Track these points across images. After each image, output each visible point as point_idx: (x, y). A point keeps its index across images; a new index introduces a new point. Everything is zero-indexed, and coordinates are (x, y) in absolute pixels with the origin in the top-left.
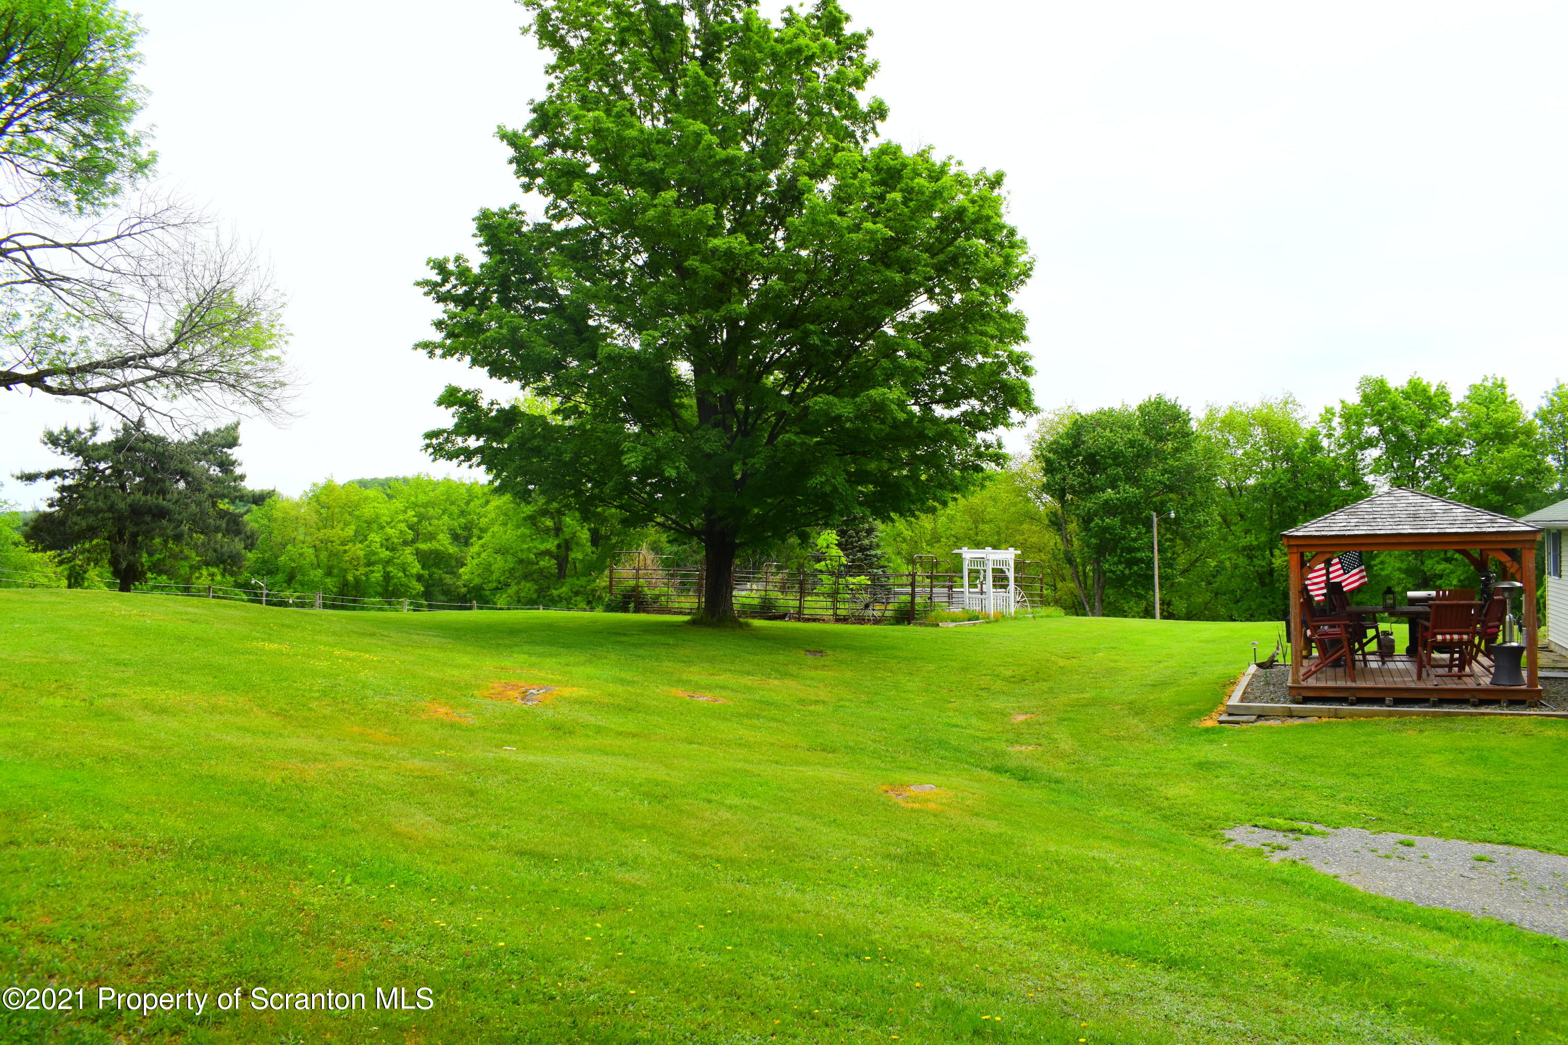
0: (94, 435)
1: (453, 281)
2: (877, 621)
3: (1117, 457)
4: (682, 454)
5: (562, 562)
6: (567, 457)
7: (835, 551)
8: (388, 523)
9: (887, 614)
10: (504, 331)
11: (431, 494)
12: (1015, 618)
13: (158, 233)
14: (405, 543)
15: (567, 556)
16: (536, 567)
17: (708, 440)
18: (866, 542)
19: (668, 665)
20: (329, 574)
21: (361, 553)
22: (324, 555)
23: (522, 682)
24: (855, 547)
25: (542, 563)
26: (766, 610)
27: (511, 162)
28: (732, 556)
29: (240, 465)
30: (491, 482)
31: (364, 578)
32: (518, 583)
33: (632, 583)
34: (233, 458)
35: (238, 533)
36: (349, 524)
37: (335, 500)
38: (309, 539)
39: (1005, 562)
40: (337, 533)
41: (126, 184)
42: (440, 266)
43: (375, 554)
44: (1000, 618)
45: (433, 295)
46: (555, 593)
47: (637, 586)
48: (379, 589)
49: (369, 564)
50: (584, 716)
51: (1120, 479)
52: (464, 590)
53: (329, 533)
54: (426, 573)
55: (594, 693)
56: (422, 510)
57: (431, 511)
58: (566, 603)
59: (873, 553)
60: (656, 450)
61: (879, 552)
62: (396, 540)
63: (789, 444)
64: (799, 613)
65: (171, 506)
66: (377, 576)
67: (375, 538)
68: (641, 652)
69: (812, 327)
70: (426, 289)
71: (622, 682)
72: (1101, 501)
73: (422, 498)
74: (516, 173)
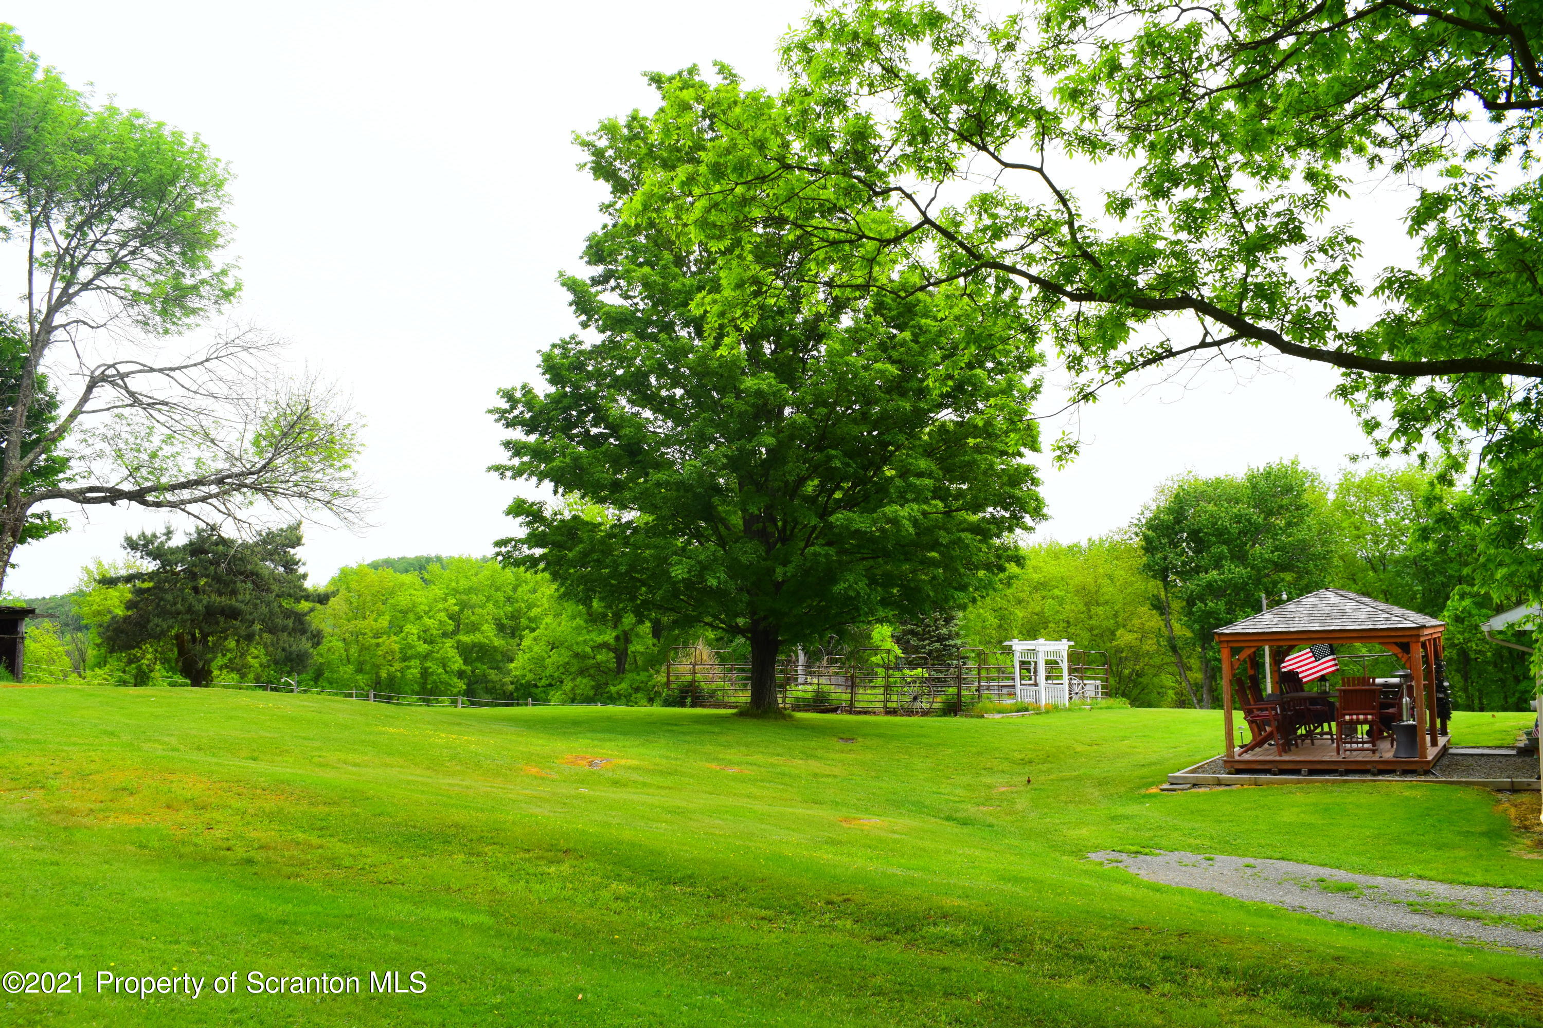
0: (169, 539)
1: (520, 408)
2: (925, 713)
3: (1221, 534)
4: (722, 564)
5: (621, 655)
6: (623, 569)
7: (889, 644)
8: (426, 613)
9: (935, 705)
10: (567, 460)
11: (474, 579)
12: (1070, 710)
13: (243, 355)
14: (445, 635)
15: (626, 649)
16: (592, 662)
17: (745, 552)
18: (944, 631)
19: (709, 748)
20: (360, 670)
21: (396, 647)
22: (354, 650)
23: (589, 755)
24: (932, 637)
25: (599, 657)
26: (820, 703)
27: (571, 304)
28: (775, 652)
29: (304, 564)
30: (557, 590)
31: (399, 674)
32: (573, 679)
33: (689, 678)
34: (297, 558)
35: (304, 632)
36: (384, 613)
37: (367, 587)
38: (337, 631)
39: (1058, 653)
40: (368, 624)
41: (212, 309)
42: (509, 396)
43: (411, 647)
44: (1054, 709)
45: (503, 421)
46: (613, 689)
47: (694, 681)
48: (416, 687)
49: (405, 659)
50: (635, 776)
51: (1226, 558)
52: (511, 688)
53: (361, 624)
54: (468, 669)
55: (645, 764)
56: (464, 597)
57: (474, 599)
58: (627, 699)
59: (952, 642)
60: (700, 562)
61: (959, 642)
62: (435, 632)
63: (815, 554)
64: (851, 705)
65: (243, 607)
66: (414, 672)
67: (412, 629)
68: (688, 738)
69: (833, 452)
70: (497, 416)
71: (667, 758)
72: (1203, 583)
73: (464, 584)
74: (575, 312)
